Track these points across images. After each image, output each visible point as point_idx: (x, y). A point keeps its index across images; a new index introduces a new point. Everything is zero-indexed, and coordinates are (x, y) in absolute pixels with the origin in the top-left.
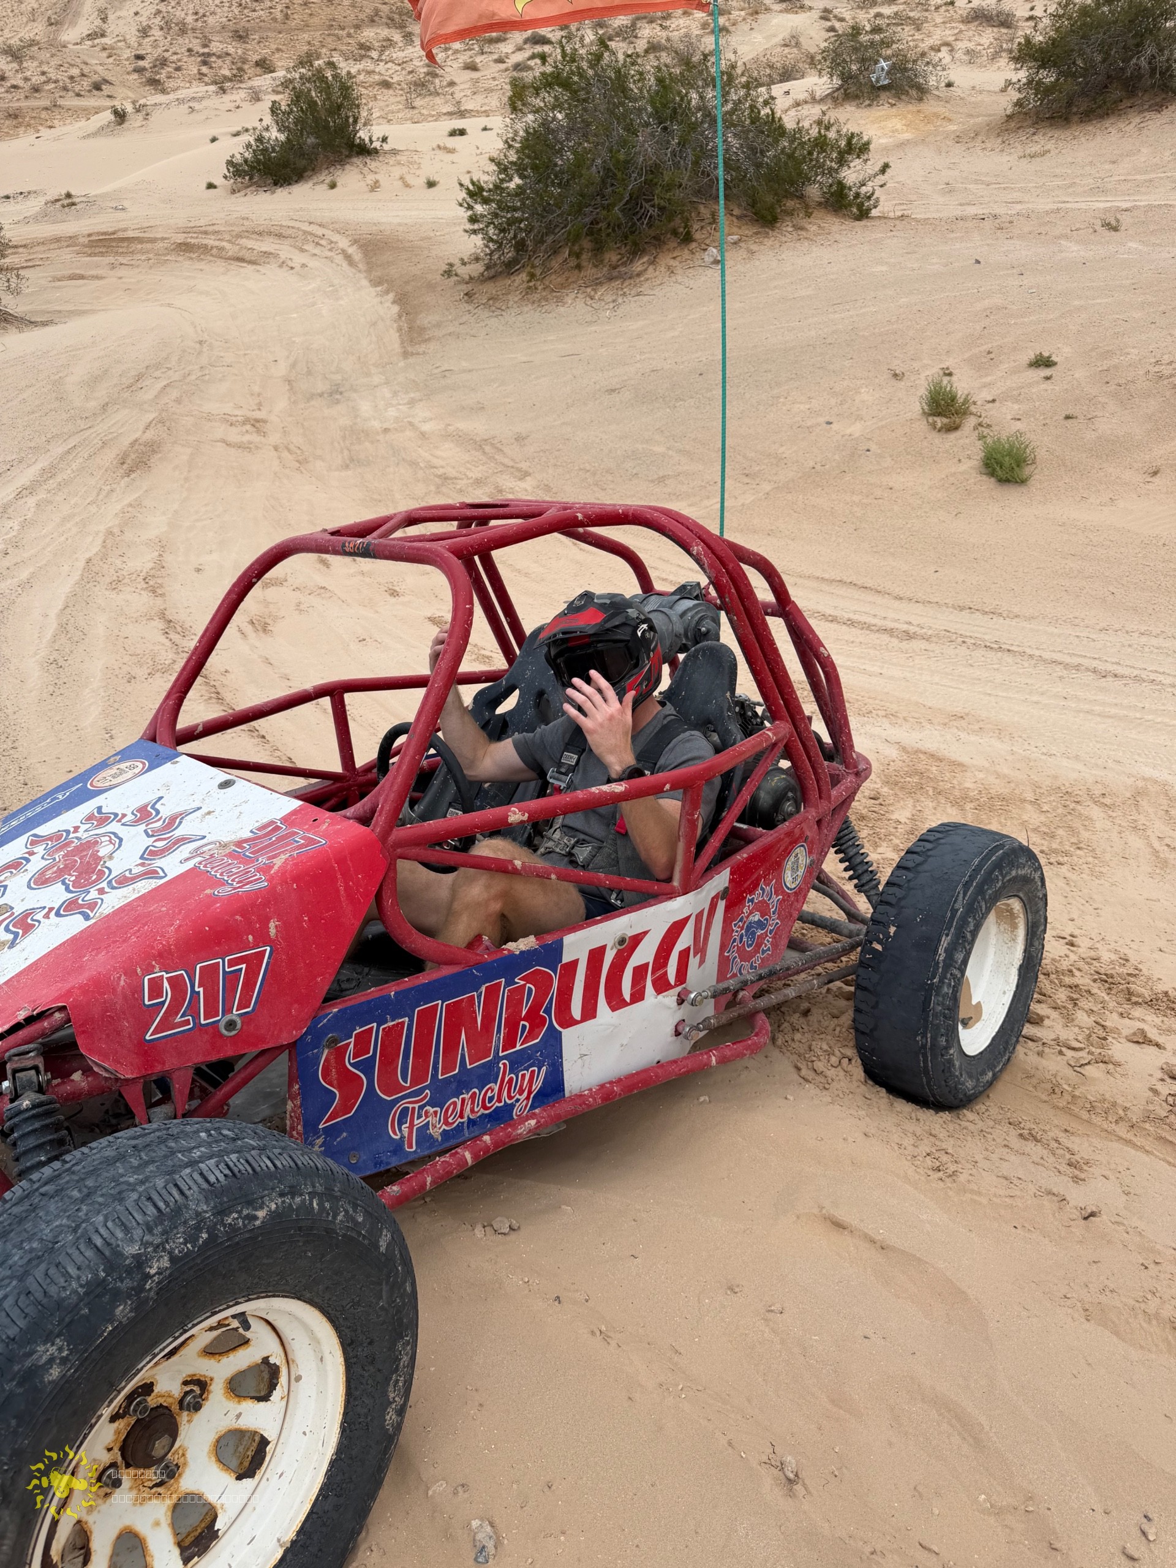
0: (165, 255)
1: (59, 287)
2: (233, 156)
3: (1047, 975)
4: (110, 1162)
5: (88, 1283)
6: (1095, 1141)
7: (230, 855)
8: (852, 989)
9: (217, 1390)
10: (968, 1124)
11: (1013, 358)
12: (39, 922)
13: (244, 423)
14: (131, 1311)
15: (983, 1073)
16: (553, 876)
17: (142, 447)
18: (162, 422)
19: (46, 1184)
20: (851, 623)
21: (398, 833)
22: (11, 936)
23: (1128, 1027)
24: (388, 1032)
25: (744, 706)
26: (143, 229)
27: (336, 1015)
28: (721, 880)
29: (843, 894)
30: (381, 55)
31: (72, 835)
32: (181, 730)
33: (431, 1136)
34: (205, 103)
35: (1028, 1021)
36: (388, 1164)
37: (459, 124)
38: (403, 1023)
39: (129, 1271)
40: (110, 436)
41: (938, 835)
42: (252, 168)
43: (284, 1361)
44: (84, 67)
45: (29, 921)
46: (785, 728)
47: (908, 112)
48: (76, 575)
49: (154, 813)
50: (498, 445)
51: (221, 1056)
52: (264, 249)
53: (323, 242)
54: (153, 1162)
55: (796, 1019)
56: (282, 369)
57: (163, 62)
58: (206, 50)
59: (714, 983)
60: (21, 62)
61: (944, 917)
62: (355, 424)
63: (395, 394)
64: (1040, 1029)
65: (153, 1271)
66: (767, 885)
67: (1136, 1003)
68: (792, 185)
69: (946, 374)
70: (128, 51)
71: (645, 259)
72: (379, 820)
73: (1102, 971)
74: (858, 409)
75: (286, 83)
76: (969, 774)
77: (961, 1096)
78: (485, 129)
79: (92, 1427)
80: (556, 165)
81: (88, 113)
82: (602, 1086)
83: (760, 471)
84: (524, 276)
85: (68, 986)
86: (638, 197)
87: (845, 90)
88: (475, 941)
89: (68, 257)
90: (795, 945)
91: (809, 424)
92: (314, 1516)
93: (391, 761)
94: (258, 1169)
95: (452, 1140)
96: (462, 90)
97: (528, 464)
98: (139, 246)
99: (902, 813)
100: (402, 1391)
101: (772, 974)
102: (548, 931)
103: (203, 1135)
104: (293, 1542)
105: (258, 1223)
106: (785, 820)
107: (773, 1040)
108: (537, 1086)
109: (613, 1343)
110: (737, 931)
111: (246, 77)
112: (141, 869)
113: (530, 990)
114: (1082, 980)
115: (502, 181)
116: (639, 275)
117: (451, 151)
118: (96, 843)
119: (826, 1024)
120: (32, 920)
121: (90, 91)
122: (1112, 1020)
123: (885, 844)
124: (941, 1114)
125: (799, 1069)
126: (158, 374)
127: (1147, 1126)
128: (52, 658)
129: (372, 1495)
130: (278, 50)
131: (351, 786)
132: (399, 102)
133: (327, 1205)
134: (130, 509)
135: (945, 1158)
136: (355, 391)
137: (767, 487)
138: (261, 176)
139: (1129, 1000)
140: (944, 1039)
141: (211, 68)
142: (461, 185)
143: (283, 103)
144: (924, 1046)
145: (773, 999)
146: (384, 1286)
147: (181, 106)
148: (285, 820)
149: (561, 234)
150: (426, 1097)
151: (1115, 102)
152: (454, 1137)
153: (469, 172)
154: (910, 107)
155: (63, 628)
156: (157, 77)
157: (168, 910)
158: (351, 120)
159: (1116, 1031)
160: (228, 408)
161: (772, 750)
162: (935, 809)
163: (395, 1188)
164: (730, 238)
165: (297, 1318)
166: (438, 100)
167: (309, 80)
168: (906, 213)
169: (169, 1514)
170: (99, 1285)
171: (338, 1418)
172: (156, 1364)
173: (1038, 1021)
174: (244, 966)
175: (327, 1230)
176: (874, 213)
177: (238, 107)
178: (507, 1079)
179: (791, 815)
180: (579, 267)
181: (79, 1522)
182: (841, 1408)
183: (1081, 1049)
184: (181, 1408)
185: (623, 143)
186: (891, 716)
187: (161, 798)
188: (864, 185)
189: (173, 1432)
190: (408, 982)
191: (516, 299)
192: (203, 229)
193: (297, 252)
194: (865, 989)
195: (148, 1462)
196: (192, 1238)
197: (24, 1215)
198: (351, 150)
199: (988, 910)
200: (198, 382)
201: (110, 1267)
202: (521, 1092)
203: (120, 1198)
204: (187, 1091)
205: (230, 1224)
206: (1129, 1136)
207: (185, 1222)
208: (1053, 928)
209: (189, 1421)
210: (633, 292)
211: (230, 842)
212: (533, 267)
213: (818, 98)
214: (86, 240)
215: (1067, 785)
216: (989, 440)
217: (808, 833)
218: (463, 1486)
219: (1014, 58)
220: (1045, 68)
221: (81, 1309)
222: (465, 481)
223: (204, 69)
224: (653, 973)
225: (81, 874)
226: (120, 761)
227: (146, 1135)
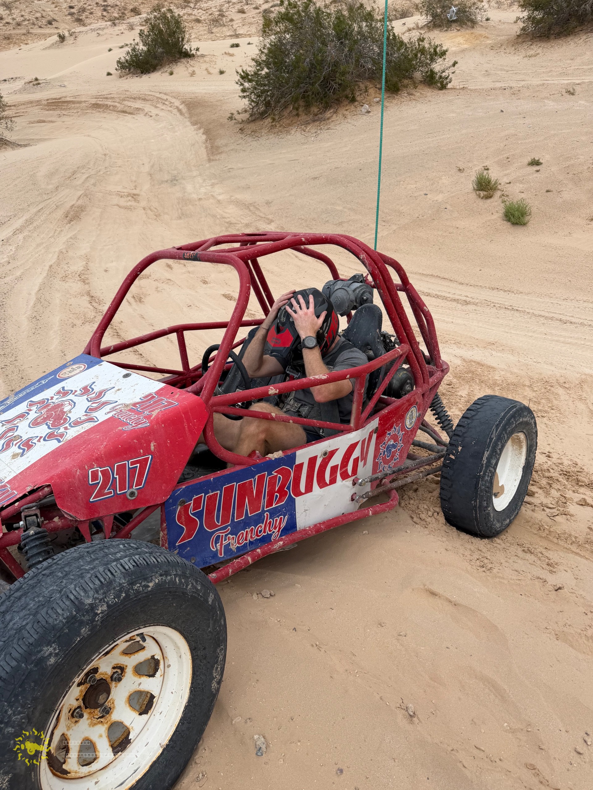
0: (86, 110)
1: (32, 127)
2: (120, 59)
3: (537, 472)
4: (77, 559)
5: (67, 617)
6: (562, 554)
7: (130, 410)
8: (439, 479)
9: (129, 672)
10: (497, 545)
11: (519, 161)
12: (35, 444)
13: (128, 196)
14: (89, 631)
15: (505, 520)
16: (291, 421)
17: (76, 208)
18: (86, 195)
19: (45, 570)
20: (437, 297)
21: (214, 399)
22: (21, 451)
23: (577, 497)
24: (210, 498)
25: (385, 336)
26: (75, 97)
27: (184, 489)
28: (374, 423)
29: (435, 432)
30: (195, 6)
31: (50, 401)
32: (103, 349)
33: (231, 549)
34: (105, 31)
35: (527, 495)
36: (210, 563)
37: (235, 41)
38: (217, 493)
39: (87, 611)
40: (60, 203)
41: (483, 401)
42: (130, 64)
43: (162, 658)
44: (43, 12)
45: (30, 443)
46: (406, 347)
47: (467, 34)
48: (44, 274)
49: (91, 390)
50: (257, 206)
51: (128, 509)
52: (136, 106)
53: (166, 103)
54: (97, 559)
55: (411, 493)
56: (146, 168)
57: (84, 10)
58: (105, 3)
59: (371, 475)
60: (11, 10)
61: (486, 442)
62: (184, 196)
63: (204, 180)
64: (533, 498)
65: (99, 612)
66: (397, 426)
67: (581, 486)
68: (407, 72)
69: (485, 169)
70: (65, 4)
71: (332, 111)
72: (205, 393)
73: (564, 470)
74: (441, 187)
75: (147, 21)
76: (497, 372)
77: (493, 531)
78: (249, 44)
79: (70, 687)
80: (286, 62)
81: (45, 36)
82: (315, 525)
83: (391, 219)
84: (269, 120)
85: (51, 475)
86: (328, 79)
87: (434, 23)
88: (252, 454)
89: (37, 111)
90: (411, 457)
91: (416, 195)
92: (178, 733)
93: (209, 365)
94: (149, 563)
95: (242, 551)
96: (237, 24)
97: (272, 216)
98: (73, 105)
99: (463, 392)
100: (220, 672)
101: (400, 470)
102: (288, 449)
103: (121, 546)
104: (167, 745)
105: (149, 589)
106: (406, 394)
107: (400, 504)
108: (283, 525)
109: (323, 650)
110: (382, 449)
111: (126, 17)
112: (86, 417)
113: (280, 478)
114: (554, 474)
115: (258, 70)
116: (328, 119)
117: (232, 55)
118: (62, 405)
119: (426, 496)
120: (32, 443)
121: (46, 25)
122: (569, 494)
123: (454, 407)
124: (484, 540)
125: (412, 518)
126: (83, 171)
127: (587, 546)
128: (33, 315)
129: (205, 723)
130: (142, 3)
131: (187, 378)
132: (205, 30)
133: (183, 581)
134: (71, 240)
135: (486, 561)
136: (184, 179)
137: (394, 227)
138: (135, 69)
139: (578, 484)
140: (485, 502)
141: (108, 12)
142: (237, 72)
143: (146, 31)
144: (475, 506)
145: (400, 483)
146: (211, 621)
147: (93, 33)
148: (157, 393)
149: (288, 98)
150: (228, 530)
151: (573, 28)
152: (242, 550)
153: (241, 66)
154: (468, 31)
155: (39, 300)
156: (81, 18)
157: (100, 437)
158: (180, 39)
159: (571, 499)
160: (119, 188)
161: (400, 358)
162: (480, 390)
163: (214, 575)
164: (375, 100)
165: (168, 636)
166: (225, 29)
167: (158, 19)
168: (465, 86)
169: (107, 731)
170: (73, 618)
171: (189, 685)
172: (100, 658)
173: (532, 494)
174: (138, 465)
175: (183, 593)
176: (449, 86)
177: (122, 33)
178: (268, 521)
179: (409, 391)
180: (298, 115)
181: (63, 734)
182: (435, 682)
183: (554, 508)
184: (112, 680)
185: (320, 50)
186: (458, 343)
187: (94, 383)
188: (444, 72)
189: (108, 692)
190: (219, 473)
191: (266, 132)
192: (106, 96)
193: (153, 108)
194: (446, 478)
195: (96, 706)
196: (117, 596)
197: (35, 585)
198: (181, 55)
199: (508, 438)
200: (104, 175)
201: (78, 610)
202: (275, 528)
203: (82, 576)
204: (111, 527)
205: (136, 589)
206: (578, 551)
207: (114, 588)
208: (539, 449)
209: (116, 687)
210: (326, 128)
211: (130, 404)
212: (274, 115)
213: (420, 26)
214: (46, 102)
215: (547, 378)
216: (507, 203)
217: (418, 400)
218: (250, 719)
219: (521, 5)
220: (537, 11)
221: (64, 630)
222: (240, 225)
223: (105, 13)
224: (341, 470)
225: (55, 420)
226: (73, 364)
227: (93, 546)
